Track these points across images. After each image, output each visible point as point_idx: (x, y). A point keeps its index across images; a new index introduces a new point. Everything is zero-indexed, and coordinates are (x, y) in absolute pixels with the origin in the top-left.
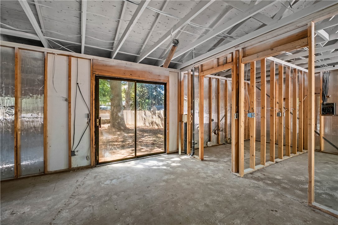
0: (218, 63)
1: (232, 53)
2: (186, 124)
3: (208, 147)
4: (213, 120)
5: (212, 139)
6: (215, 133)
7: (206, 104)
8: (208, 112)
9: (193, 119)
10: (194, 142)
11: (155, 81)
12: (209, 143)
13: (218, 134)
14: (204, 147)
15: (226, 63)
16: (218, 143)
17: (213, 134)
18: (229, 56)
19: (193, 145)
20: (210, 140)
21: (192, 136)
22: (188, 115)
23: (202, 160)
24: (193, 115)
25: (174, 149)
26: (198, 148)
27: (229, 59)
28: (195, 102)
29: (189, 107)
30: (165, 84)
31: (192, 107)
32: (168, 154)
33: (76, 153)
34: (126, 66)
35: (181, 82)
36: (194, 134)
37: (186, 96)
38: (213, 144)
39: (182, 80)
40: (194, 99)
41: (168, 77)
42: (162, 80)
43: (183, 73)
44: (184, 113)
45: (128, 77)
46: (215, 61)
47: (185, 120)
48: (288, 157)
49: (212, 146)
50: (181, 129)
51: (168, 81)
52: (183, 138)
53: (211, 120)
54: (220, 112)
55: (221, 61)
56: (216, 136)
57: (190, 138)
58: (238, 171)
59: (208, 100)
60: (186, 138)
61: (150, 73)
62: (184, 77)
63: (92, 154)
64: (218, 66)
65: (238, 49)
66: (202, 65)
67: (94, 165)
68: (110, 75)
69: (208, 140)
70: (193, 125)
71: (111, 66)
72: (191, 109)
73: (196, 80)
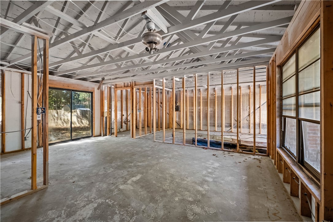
0: (124, 85)
1: (130, 82)
2: (106, 117)
3: (120, 132)
4: (123, 115)
5: (123, 127)
6: (125, 124)
7: (119, 105)
8: (120, 110)
9: (111, 114)
10: (111, 128)
11: (85, 90)
12: (121, 129)
13: (127, 124)
14: (118, 132)
15: (128, 86)
16: (127, 129)
17: (124, 124)
18: (129, 83)
19: (111, 129)
20: (122, 128)
21: (110, 124)
22: (108, 112)
23: (116, 136)
24: (111, 112)
25: (98, 134)
26: (114, 133)
27: (129, 85)
28: (112, 104)
29: (108, 107)
30: (92, 93)
31: (110, 107)
32: (94, 137)
33: (27, 139)
34: (65, 80)
35: (102, 91)
36: (111, 123)
37: (106, 100)
38: (124, 130)
39: (103, 90)
40: (111, 103)
41: (94, 88)
42: (90, 90)
43: (104, 86)
44: (105, 111)
45: (66, 88)
46: (123, 84)
47: (106, 115)
48: (159, 131)
49: (123, 131)
50: (103, 121)
51: (94, 91)
52: (104, 126)
53: (122, 115)
54: (128, 110)
55: (126, 84)
56: (126, 125)
57: (109, 126)
58: (133, 137)
59: (120, 102)
60: (106, 126)
61: (82, 86)
62: (105, 88)
63: (40, 138)
64: (125, 87)
65: (133, 81)
66: (116, 84)
67: (41, 146)
68: (53, 86)
69: (120, 128)
70: (110, 118)
71: (54, 81)
72: (110, 109)
73: (113, 90)
